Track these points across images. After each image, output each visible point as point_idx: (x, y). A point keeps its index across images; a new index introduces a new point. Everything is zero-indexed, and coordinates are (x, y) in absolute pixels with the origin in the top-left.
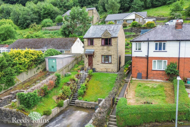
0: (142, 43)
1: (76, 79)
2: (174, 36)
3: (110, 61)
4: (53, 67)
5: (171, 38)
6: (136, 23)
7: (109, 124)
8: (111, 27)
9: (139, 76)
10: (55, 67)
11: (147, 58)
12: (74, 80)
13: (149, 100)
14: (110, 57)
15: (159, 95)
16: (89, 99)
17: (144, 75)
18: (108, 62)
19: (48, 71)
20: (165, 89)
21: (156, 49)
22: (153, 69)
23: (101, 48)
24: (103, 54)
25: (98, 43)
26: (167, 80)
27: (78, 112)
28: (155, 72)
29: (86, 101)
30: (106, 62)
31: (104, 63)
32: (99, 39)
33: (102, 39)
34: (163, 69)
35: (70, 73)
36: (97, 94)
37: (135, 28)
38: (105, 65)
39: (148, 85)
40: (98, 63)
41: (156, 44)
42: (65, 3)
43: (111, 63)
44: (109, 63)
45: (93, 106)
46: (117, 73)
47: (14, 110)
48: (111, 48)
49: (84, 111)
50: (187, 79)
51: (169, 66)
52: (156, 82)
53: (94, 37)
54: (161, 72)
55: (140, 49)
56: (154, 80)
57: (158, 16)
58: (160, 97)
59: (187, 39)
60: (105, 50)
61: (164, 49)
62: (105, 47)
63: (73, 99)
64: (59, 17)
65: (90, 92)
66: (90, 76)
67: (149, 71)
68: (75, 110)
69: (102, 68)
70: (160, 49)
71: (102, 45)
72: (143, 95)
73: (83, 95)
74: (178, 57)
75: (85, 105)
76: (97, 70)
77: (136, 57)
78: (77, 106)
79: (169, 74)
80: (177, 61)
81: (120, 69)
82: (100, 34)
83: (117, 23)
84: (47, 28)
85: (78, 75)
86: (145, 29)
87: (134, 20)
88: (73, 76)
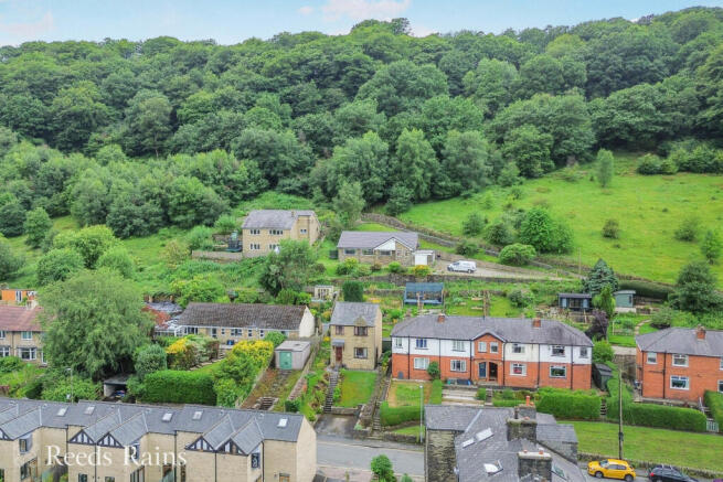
0: (403, 339)
1: (326, 382)
2: (435, 332)
3: (365, 356)
4: (286, 363)
5: (433, 335)
9: (400, 376)
10: (289, 363)
11: (409, 355)
12: (323, 382)
13: (409, 402)
14: (365, 350)
15: (418, 398)
17: (405, 374)
19: (278, 369)
21: (417, 346)
22: (415, 368)
23: (354, 338)
24: (356, 346)
25: (349, 332)
26: (428, 379)
27: (338, 419)
28: (416, 371)
29: (343, 407)
30: (360, 356)
31: (358, 358)
32: (350, 328)
33: (355, 327)
34: (424, 368)
35: (314, 373)
36: (354, 398)
37: (397, 275)
38: (358, 360)
39: (410, 387)
40: (349, 358)
41: (417, 341)
42: (227, 173)
43: (366, 358)
44: (364, 358)
45: (352, 412)
46: (375, 371)
48: (366, 339)
49: (343, 418)
50: (447, 379)
51: (430, 365)
52: (419, 383)
53: (345, 324)
54: (423, 372)
55: (400, 345)
56: (416, 380)
57: (442, 231)
59: (447, 338)
60: (360, 342)
61: (425, 346)
62: (359, 338)
63: (326, 406)
66: (342, 377)
67: (410, 370)
68: (334, 418)
69: (354, 364)
70: (421, 346)
71: (355, 334)
73: (338, 400)
74: (439, 355)
75: (343, 412)
76: (348, 366)
77: (397, 354)
78: (333, 414)
79: (430, 373)
80: (438, 360)
81: (377, 364)
82: (353, 320)
83: (362, 255)
84: (206, 254)
85: (326, 375)
86: (413, 278)
87: (394, 252)
88: (322, 378)
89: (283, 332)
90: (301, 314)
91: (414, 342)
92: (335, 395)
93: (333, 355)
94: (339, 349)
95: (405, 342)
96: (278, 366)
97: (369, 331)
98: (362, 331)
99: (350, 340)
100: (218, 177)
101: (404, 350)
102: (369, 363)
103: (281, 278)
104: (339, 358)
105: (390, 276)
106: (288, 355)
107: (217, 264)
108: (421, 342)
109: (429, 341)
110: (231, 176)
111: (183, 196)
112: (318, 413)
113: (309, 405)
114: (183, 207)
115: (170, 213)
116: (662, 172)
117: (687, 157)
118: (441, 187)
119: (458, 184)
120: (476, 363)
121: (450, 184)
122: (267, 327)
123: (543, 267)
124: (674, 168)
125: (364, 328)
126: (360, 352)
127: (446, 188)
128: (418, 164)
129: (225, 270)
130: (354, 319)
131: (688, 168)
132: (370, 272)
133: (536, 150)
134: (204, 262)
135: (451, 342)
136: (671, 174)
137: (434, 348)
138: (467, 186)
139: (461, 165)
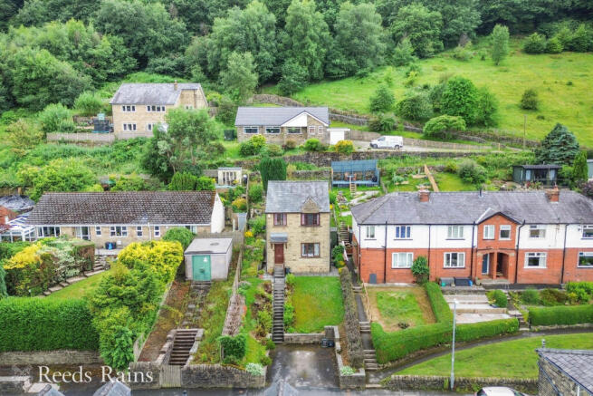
0: (376, 227)
3: (316, 254)
4: (203, 271)
5: (417, 219)
6: (317, 143)
7: (366, 362)
8: (310, 189)
9: (373, 279)
10: (207, 271)
11: (385, 249)
12: (263, 297)
14: (316, 246)
15: (414, 310)
16: (306, 329)
17: (380, 276)
18: (311, 255)
19: (191, 281)
20: (417, 299)
21: (397, 236)
22: (393, 267)
23: (300, 230)
24: (304, 241)
25: (294, 222)
26: (414, 282)
27: (298, 353)
28: (396, 271)
29: (302, 332)
30: (309, 255)
31: (305, 257)
32: (295, 215)
33: (301, 213)
34: (407, 267)
35: (248, 283)
36: (315, 318)
37: (316, 153)
38: (307, 260)
39: (393, 295)
40: (294, 258)
41: (398, 229)
42: (86, 47)
43: (319, 257)
44: (315, 257)
45: (317, 340)
46: (331, 275)
47: (217, 366)
48: (318, 230)
49: (306, 350)
50: (440, 280)
51: (416, 261)
52: (400, 288)
53: (287, 211)
54: (405, 271)
55: (373, 236)
56: (397, 284)
57: (346, 110)
58: (415, 313)
59: (440, 222)
60: (309, 235)
61: (409, 236)
62: (309, 229)
63: (275, 333)
64: (85, 97)
65: (301, 316)
66: (289, 286)
67: (387, 271)
68: (291, 351)
69: (301, 265)
70: (403, 236)
71: (301, 225)
72: (391, 314)
73: (292, 323)
74: (428, 247)
75: (302, 340)
76: (294, 270)
77: (367, 249)
78: (288, 344)
79: (416, 274)
80: (427, 254)
81: (334, 265)
82: (298, 205)
83: (266, 133)
84: (67, 136)
85: (266, 286)
86: (335, 156)
87: (305, 128)
88: (261, 290)
89: (188, 228)
90: (211, 203)
91: (392, 230)
92: (286, 316)
93: (271, 254)
94: (280, 247)
95: (379, 231)
96: (190, 275)
97: (322, 219)
99: (294, 232)
100: (76, 51)
101: (378, 243)
102: (321, 263)
103: (172, 159)
104: (280, 259)
105: (308, 156)
106: (206, 260)
107: (80, 148)
108: (403, 230)
109: (413, 228)
110: (91, 51)
111: (31, 71)
112: (266, 346)
114: (32, 85)
115: (15, 93)
116: (549, 50)
117: (571, 37)
118: (335, 66)
119: (353, 62)
120: (480, 254)
121: (345, 62)
122: (164, 222)
123: (473, 140)
124: (560, 47)
125: (315, 215)
126: (309, 247)
127: (340, 66)
128: (312, 38)
129: (94, 154)
131: (573, 47)
132: (282, 151)
133: (427, 28)
134: (63, 146)
135: (446, 228)
136: (557, 53)
137: (421, 238)
138: (362, 64)
139: (356, 41)
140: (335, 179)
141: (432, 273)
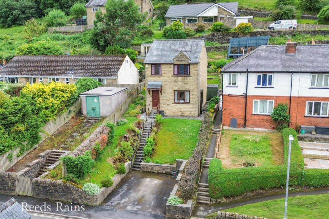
0: (238, 75)
1: (137, 130)
2: (284, 64)
3: (187, 100)
4: (94, 110)
5: (280, 68)
6: (221, 25)
9: (233, 124)
10: (97, 109)
11: (245, 96)
12: (134, 131)
13: (250, 159)
14: (187, 94)
15: (264, 152)
16: (161, 160)
17: (240, 121)
18: (183, 101)
19: (86, 117)
20: (271, 143)
21: (259, 83)
22: (253, 113)
23: (173, 79)
24: (176, 89)
25: (168, 71)
26: (273, 128)
27: (148, 180)
28: (256, 117)
29: (157, 163)
30: (181, 101)
31: (179, 103)
32: (168, 66)
33: (174, 65)
34: (267, 114)
35: (125, 120)
36: (171, 152)
37: (220, 33)
38: (179, 106)
39: (248, 138)
40: (168, 103)
41: (259, 77)
43: (189, 103)
44: (186, 103)
45: (169, 171)
46: (199, 119)
48: (189, 79)
49: (156, 178)
50: (300, 127)
51: (276, 109)
52: (258, 132)
53: (161, 61)
54: (265, 118)
55: (234, 83)
56: (256, 129)
58: (264, 155)
59: (303, 70)
60: (180, 83)
61: (270, 83)
62: (180, 78)
63: (136, 161)
65: (160, 149)
66: (158, 124)
67: (247, 116)
68: (143, 178)
69: (174, 110)
70: (264, 83)
71: (174, 74)
72: (240, 153)
73: (151, 154)
74: (289, 95)
75: (156, 170)
76: (167, 113)
77: (229, 95)
78: (144, 172)
79: (276, 120)
80: (288, 102)
81: (202, 111)
82: (171, 57)
84: (58, 29)
85: (139, 123)
86: (235, 35)
87: (216, 17)
88: (132, 126)
89: (100, 80)
90: (120, 63)
91: (253, 78)
92: (146, 148)
93: (149, 99)
94: (156, 92)
95: (241, 79)
96: (85, 112)
97: (192, 69)
98: (183, 69)
99: (168, 81)
101: (239, 90)
102: (191, 108)
104: (156, 104)
105: (213, 35)
106: (96, 100)
108: (264, 78)
109: (276, 78)
112: (120, 172)
113: (110, 161)
125: (187, 66)
126: (180, 94)
130: (173, 56)
132: (194, 33)
134: (55, 34)
135: (309, 76)
137: (281, 86)
140: (232, 52)
141: (293, 121)
